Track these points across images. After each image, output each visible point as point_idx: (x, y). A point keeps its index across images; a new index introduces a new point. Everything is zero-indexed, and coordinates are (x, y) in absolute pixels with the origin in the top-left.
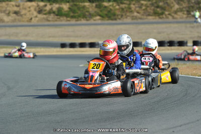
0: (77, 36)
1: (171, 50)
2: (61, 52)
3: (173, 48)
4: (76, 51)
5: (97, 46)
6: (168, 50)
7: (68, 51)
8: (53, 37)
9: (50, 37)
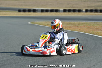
0: (26, 5)
1: (75, 14)
2: (19, 14)
3: (75, 13)
4: (26, 14)
5: (37, 11)
6: (73, 14)
7: (22, 14)
8: (14, 5)
9: (12, 5)
